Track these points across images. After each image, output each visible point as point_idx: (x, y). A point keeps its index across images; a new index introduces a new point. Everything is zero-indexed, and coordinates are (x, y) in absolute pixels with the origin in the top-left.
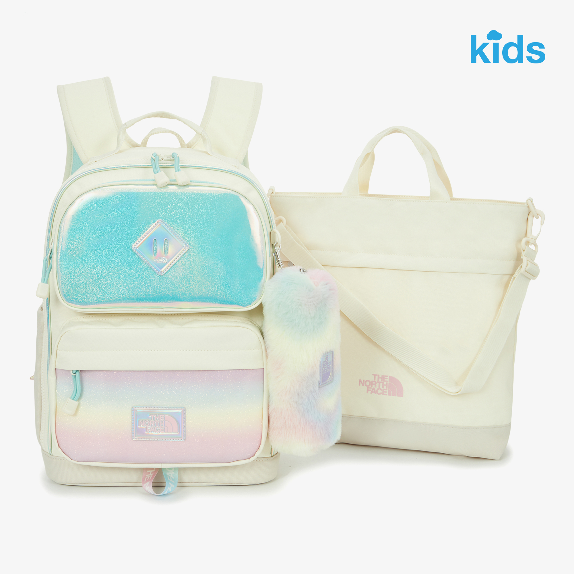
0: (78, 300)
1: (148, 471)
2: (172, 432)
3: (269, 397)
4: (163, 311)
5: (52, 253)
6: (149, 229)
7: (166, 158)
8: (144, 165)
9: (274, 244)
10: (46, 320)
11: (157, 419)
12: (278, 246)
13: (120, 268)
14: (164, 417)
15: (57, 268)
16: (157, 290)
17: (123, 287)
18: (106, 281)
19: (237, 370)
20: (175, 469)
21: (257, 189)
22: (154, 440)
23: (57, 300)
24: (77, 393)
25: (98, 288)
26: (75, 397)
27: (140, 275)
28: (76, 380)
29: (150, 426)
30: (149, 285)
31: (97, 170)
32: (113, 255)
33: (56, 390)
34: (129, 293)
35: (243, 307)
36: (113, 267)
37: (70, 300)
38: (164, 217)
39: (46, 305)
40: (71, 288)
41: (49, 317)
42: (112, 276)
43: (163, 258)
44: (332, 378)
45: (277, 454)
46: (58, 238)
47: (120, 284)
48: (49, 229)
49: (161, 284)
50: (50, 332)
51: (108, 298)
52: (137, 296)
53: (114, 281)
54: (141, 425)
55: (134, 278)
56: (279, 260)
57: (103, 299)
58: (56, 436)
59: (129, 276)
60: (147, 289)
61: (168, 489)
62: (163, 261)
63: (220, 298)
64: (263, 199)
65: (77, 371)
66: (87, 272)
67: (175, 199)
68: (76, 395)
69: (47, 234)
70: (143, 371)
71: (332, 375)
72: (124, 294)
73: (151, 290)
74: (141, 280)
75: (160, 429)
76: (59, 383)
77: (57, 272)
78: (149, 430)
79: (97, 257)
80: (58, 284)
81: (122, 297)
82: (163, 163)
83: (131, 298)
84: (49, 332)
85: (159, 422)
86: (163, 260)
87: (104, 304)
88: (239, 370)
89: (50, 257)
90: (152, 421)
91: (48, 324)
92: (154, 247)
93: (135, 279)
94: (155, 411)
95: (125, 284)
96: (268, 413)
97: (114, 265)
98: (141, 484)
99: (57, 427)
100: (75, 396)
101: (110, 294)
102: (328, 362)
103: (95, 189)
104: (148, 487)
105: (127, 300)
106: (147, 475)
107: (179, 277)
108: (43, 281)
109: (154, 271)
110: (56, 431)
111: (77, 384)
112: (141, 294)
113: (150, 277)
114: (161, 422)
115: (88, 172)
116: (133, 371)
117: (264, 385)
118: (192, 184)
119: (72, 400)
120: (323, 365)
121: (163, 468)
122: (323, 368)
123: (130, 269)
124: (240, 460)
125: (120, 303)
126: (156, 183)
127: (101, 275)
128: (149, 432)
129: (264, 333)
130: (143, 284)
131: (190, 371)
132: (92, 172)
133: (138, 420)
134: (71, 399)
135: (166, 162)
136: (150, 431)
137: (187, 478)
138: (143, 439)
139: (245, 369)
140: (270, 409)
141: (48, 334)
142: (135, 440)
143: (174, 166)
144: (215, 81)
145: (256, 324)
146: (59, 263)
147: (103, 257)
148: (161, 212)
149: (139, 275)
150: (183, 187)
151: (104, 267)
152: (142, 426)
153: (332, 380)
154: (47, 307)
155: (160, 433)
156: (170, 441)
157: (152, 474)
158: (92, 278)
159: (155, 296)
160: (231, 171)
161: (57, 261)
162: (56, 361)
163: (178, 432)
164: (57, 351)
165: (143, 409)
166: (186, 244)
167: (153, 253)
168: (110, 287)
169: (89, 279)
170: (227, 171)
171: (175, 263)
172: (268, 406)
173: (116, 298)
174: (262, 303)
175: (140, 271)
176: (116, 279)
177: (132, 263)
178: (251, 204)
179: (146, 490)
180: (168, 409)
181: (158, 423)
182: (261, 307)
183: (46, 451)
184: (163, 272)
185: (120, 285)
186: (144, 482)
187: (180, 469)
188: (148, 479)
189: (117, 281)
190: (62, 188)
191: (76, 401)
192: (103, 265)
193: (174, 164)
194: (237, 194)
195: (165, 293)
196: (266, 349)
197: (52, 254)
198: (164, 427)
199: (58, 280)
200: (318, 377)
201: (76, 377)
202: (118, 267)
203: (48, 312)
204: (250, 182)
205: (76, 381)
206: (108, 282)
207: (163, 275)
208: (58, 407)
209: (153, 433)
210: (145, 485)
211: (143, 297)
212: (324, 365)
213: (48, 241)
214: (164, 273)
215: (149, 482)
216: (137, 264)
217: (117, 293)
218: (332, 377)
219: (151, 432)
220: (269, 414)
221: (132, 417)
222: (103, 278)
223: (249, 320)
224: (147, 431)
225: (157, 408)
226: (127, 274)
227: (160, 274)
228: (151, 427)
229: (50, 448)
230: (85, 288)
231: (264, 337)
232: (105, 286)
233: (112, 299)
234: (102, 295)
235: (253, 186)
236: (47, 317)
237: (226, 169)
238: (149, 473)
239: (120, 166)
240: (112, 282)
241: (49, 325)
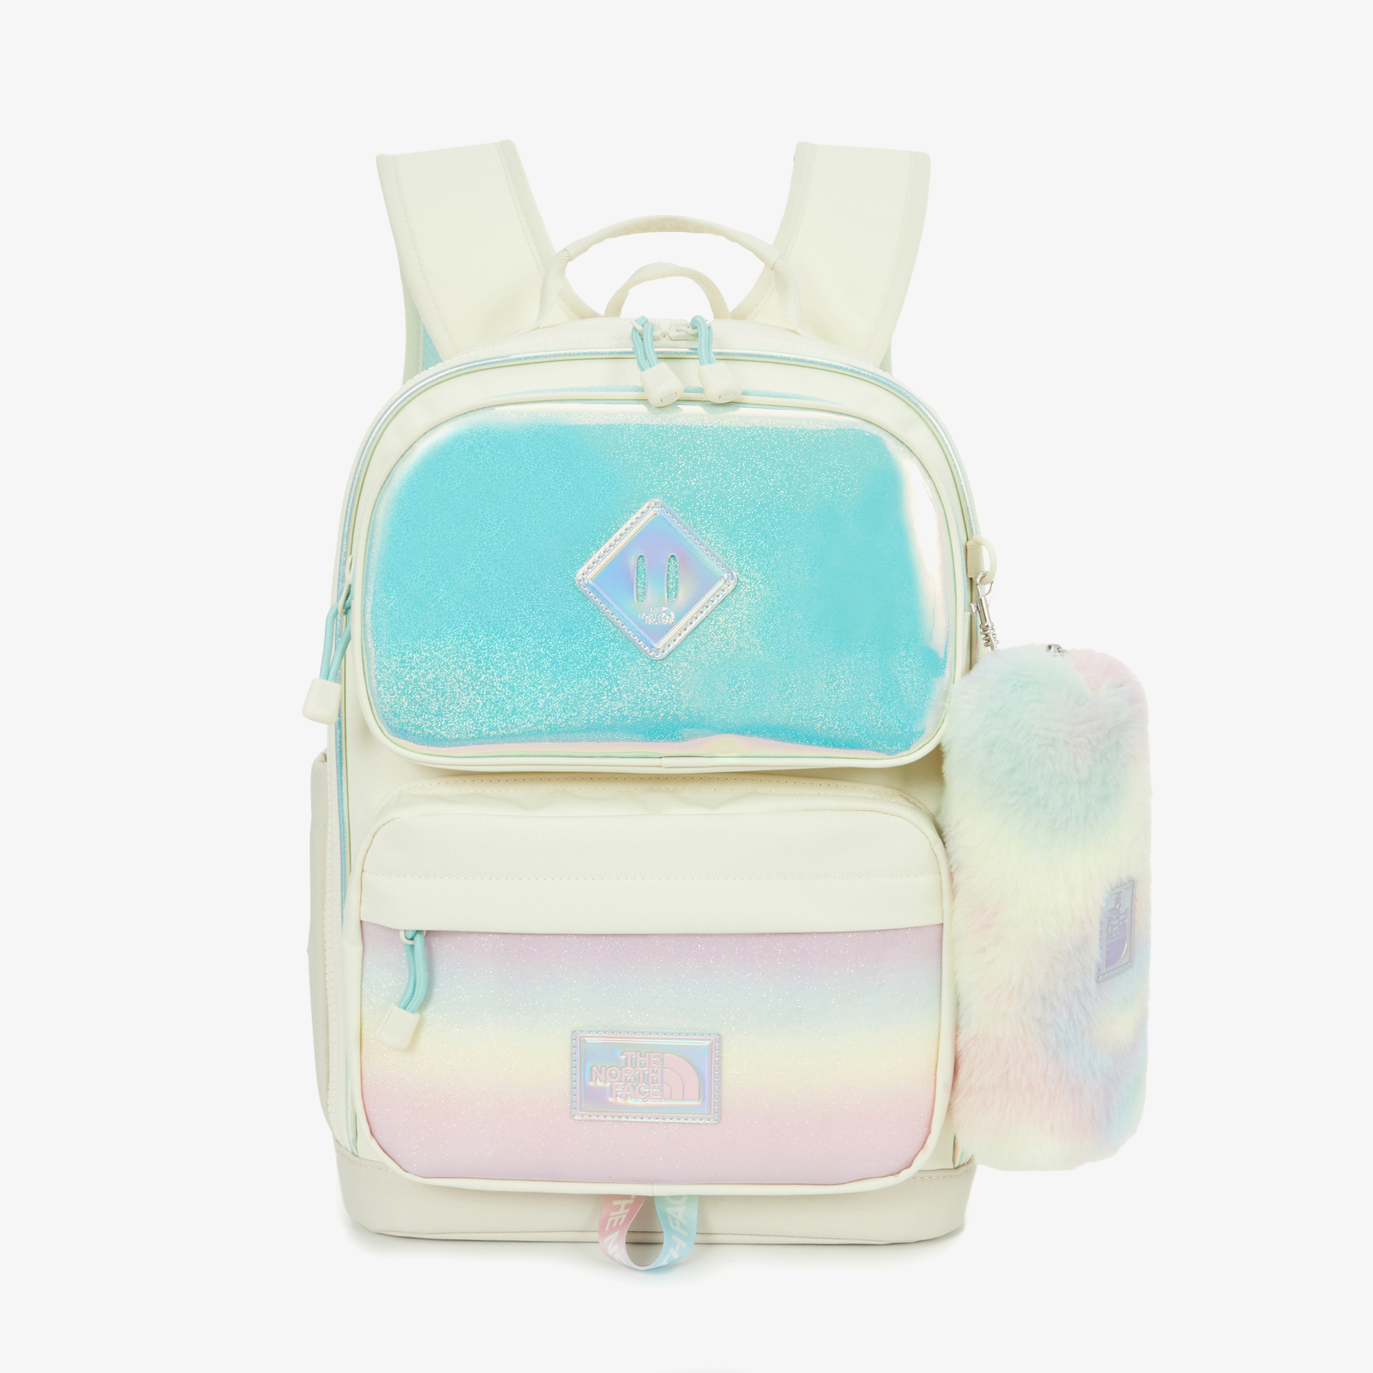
0: (423, 730)
1: (615, 1203)
2: (683, 1099)
3: (958, 1004)
4: (661, 766)
5: (350, 595)
6: (625, 527)
7: (673, 333)
8: (613, 350)
9: (976, 577)
10: (335, 788)
11: (640, 1064)
12: (986, 584)
13: (542, 638)
14: (662, 1060)
15: (364, 638)
16: (644, 703)
17: (548, 694)
18: (501, 677)
19: (870, 931)
20: (690, 1198)
21: (928, 422)
22: (633, 1120)
23: (365, 731)
24: (416, 991)
25: (479, 695)
26: (411, 1003)
27: (597, 660)
28: (413, 957)
29: (622, 1083)
30: (621, 688)
31: (480, 365)
32: (522, 599)
33: (362, 982)
34: (564, 710)
35: (887, 756)
36: (520, 636)
37: (401, 733)
38: (668, 492)
39: (334, 745)
40: (404, 695)
41: (341, 779)
42: (518, 662)
43: (664, 609)
44: (1131, 957)
45: (968, 1163)
46: (367, 553)
47: (540, 684)
48: (344, 531)
49: (656, 685)
50: (347, 821)
51: (506, 727)
52: (588, 721)
53: (524, 676)
54: (596, 1080)
55: (578, 667)
56: (987, 626)
57: (490, 730)
58: (364, 1107)
59: (567, 660)
60: (615, 701)
61: (670, 1251)
62: (665, 618)
63: (824, 727)
64: (946, 451)
65: (418, 932)
66: (447, 648)
67: (698, 442)
68: (412, 997)
69: (340, 546)
70: (603, 935)
71: (1131, 949)
72: (550, 715)
73: (629, 702)
74: (599, 672)
75: (649, 1092)
76: (369, 963)
77: (364, 648)
78: (620, 1094)
79: (478, 606)
80: (368, 682)
81: (545, 725)
82: (664, 347)
83: (570, 726)
84: (343, 822)
85: (647, 1072)
86: (664, 614)
87: (494, 743)
88: (875, 931)
89: (347, 607)
90: (627, 1068)
91: (339, 801)
92: (637, 579)
93: (582, 669)
94: (633, 1041)
95: (555, 686)
96: (956, 1049)
97: (524, 628)
98: (595, 1236)
99: (365, 1081)
100: (411, 1000)
101: (513, 714)
102: (1122, 910)
103: (471, 411)
104: (616, 1246)
105: (559, 733)
106: (612, 1214)
107: (710, 662)
108: (326, 675)
109: (637, 648)
110: (364, 1092)
111: (417, 969)
112: (599, 715)
113: (624, 663)
114: (653, 1071)
115: (454, 370)
116: (575, 935)
117: (941, 972)
118: (749, 399)
119: (403, 1011)
120: (1108, 917)
121: (657, 1197)
122: (1108, 927)
123: (570, 639)
124: (871, 1178)
125: (540, 741)
126: (644, 398)
127: (488, 657)
128: (619, 1098)
129: (946, 831)
130: (606, 687)
131: (735, 935)
132: (465, 369)
133: (588, 1066)
134: (399, 1007)
135: (674, 342)
136: (621, 1097)
137: (720, 1221)
138: (602, 1118)
139: (892, 930)
140: (963, 1038)
141: (340, 826)
142: (580, 1118)
143: (696, 354)
144: (804, 155)
145: (921, 806)
146: (369, 624)
147: (494, 607)
148: (658, 477)
149: (595, 658)
150: (721, 409)
151: (496, 635)
152: (600, 1081)
153: (1130, 961)
154: (336, 750)
155: (650, 1102)
156: (676, 1123)
157: (628, 1211)
158: (461, 667)
159: (638, 719)
160: (856, 370)
161: (364, 618)
162: (361, 901)
163: (699, 1099)
164: (364, 873)
165: (605, 1037)
166: (729, 571)
167: (635, 594)
168: (512, 694)
169: (454, 670)
170: (846, 369)
171: (699, 625)
172: (957, 1029)
173: (529, 725)
174: (943, 745)
175: (598, 647)
176: (529, 671)
177: (575, 622)
178: (915, 459)
179: (608, 1256)
180: (671, 1036)
181: (644, 1074)
182: (937, 756)
183: (342, 1144)
184: (663, 652)
185: (540, 687)
186: (603, 1230)
187: (703, 1200)
188: (614, 1225)
189: (533, 677)
190: (380, 416)
191: (413, 1012)
192: (494, 629)
193: (697, 349)
194: (876, 431)
195: (667, 713)
196: (951, 874)
197: (352, 599)
198: (662, 1086)
199: (366, 670)
200: (1095, 953)
201: (416, 948)
202: (534, 634)
203: (339, 765)
204: (909, 403)
205: (414, 960)
206: (507, 678)
207: (663, 659)
208: (365, 1026)
209: (630, 1101)
210: (606, 1240)
211: (606, 723)
212: (1110, 919)
213: (342, 563)
214: (666, 652)
215: (617, 1233)
216: (589, 626)
217: (532, 713)
218: (1131, 953)
219: (625, 1098)
220: (958, 1050)
221: (572, 1057)
222: (492, 667)
223: (901, 796)
224: (614, 1095)
225: (641, 1035)
226: (560, 657)
227: (653, 656)
228: (625, 1085)
229: (352, 1135)
230: (442, 696)
231: (945, 840)
232: (497, 690)
233: (516, 730)
234: (489, 718)
235: (918, 413)
236: (338, 781)
237: (842, 365)
238: (618, 1208)
239: (544, 354)
240: (517, 678)
241: (342, 802)
